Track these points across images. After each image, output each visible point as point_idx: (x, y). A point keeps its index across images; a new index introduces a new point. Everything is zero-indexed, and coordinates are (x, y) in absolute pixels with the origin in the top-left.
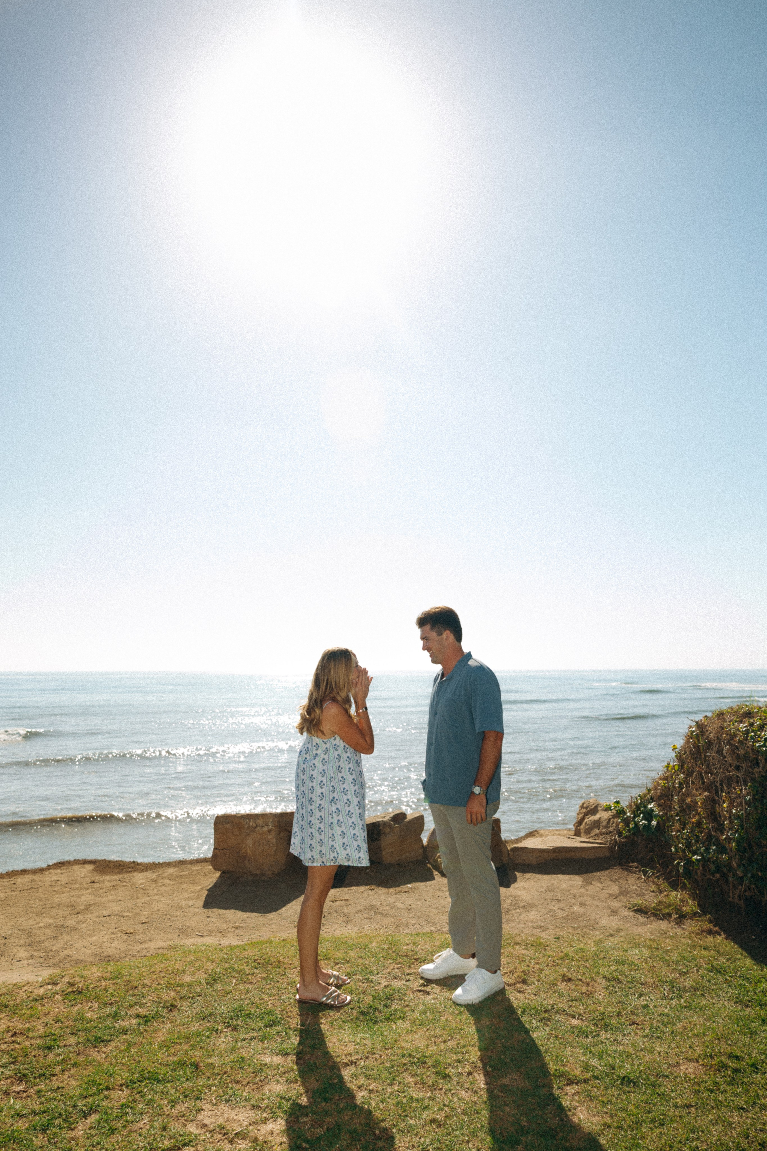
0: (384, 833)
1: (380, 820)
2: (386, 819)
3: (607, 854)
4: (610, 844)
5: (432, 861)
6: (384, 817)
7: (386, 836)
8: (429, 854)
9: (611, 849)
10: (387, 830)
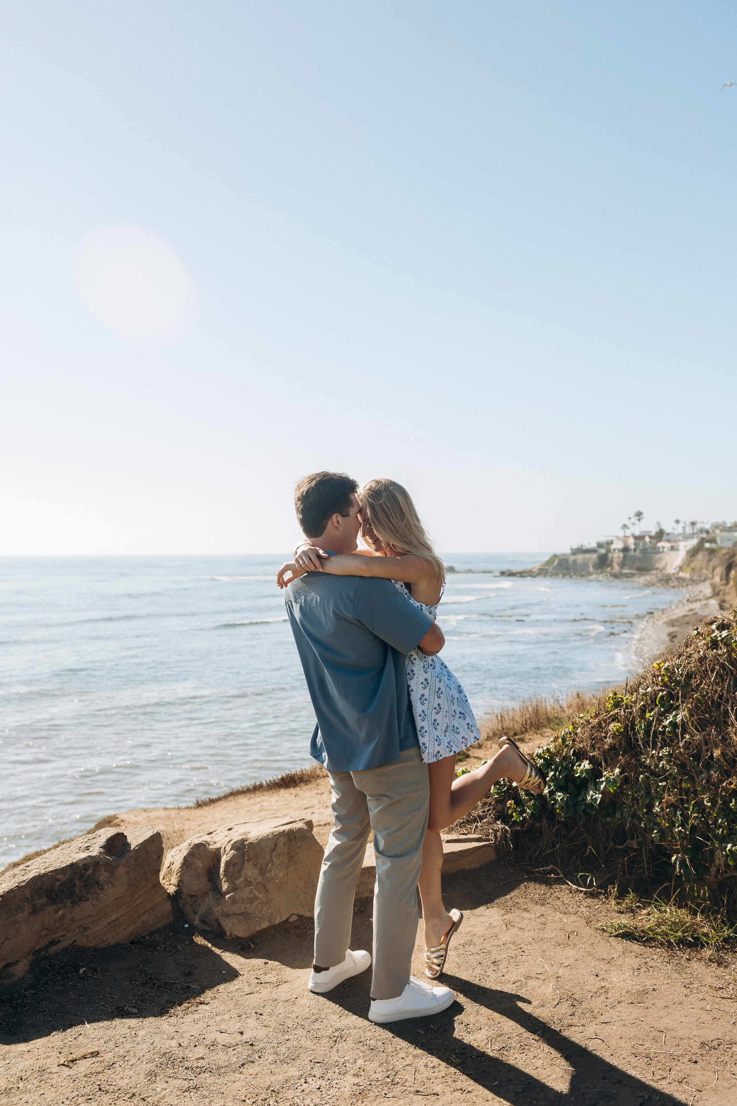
0: (98, 883)
1: (83, 855)
2: (95, 851)
3: (492, 856)
4: (496, 837)
5: (197, 922)
6: (87, 848)
7: (102, 889)
8: (188, 909)
9: (499, 848)
10: (103, 876)
